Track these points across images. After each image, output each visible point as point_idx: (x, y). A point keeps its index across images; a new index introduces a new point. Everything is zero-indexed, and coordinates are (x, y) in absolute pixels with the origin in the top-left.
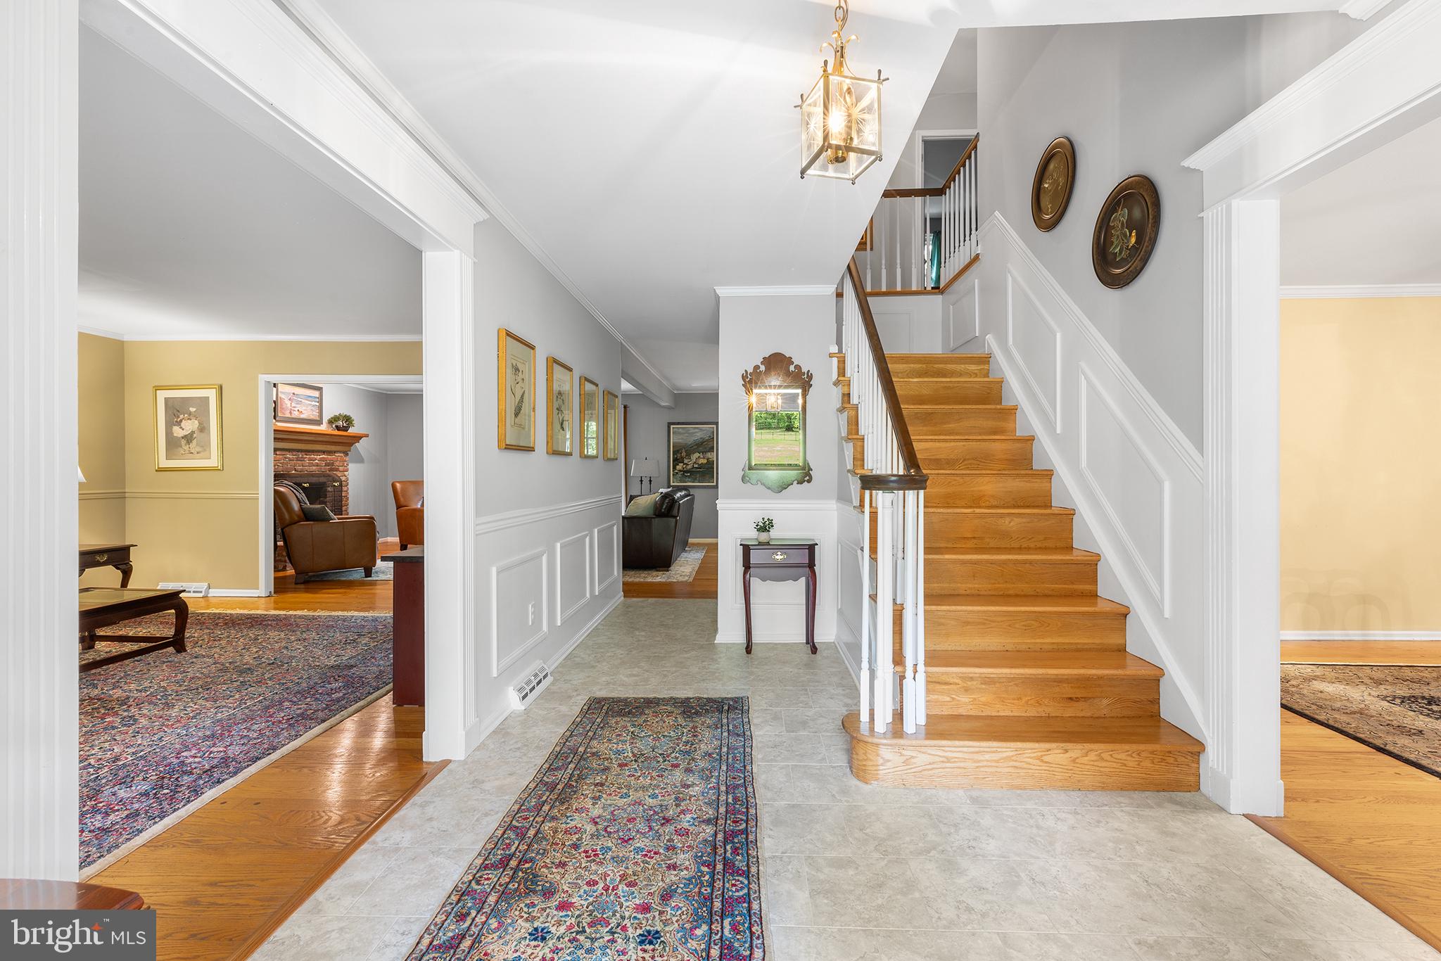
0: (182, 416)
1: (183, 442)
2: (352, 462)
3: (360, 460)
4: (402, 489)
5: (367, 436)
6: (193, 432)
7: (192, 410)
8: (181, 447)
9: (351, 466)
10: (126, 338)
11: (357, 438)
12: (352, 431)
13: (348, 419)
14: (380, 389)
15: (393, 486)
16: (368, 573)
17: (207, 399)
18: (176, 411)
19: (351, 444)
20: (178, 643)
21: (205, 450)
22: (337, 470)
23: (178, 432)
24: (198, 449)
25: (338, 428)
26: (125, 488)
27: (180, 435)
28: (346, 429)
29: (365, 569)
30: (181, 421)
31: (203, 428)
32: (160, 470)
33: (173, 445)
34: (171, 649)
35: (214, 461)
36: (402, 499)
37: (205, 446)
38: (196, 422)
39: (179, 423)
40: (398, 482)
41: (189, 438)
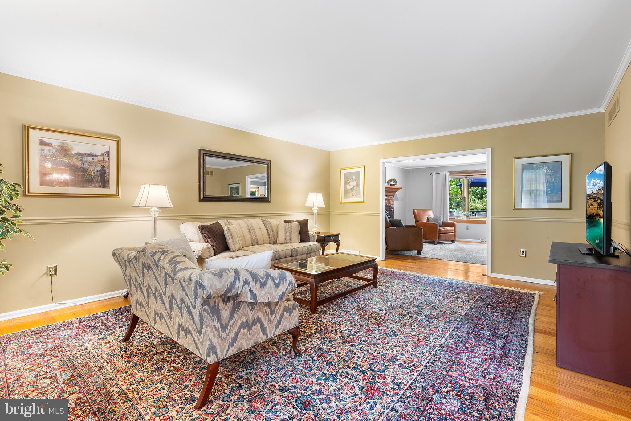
0: (350, 180)
1: (350, 191)
2: (396, 200)
3: (397, 200)
4: (418, 213)
5: (401, 188)
6: (354, 187)
7: (354, 177)
8: (349, 193)
9: (395, 202)
10: (330, 151)
11: (398, 189)
12: (396, 186)
13: (395, 181)
14: (405, 167)
15: (414, 211)
16: (419, 253)
17: (359, 172)
18: (347, 178)
19: (395, 192)
20: (374, 283)
21: (358, 194)
22: (391, 204)
23: (348, 187)
24: (356, 194)
25: (391, 185)
26: (330, 210)
27: (349, 188)
28: (394, 185)
29: (417, 252)
30: (349, 182)
31: (358, 185)
32: (342, 203)
33: (346, 192)
34: (372, 286)
35: (362, 200)
36: (418, 218)
37: (358, 193)
38: (355, 182)
39: (349, 183)
40: (416, 209)
41: (352, 189)
